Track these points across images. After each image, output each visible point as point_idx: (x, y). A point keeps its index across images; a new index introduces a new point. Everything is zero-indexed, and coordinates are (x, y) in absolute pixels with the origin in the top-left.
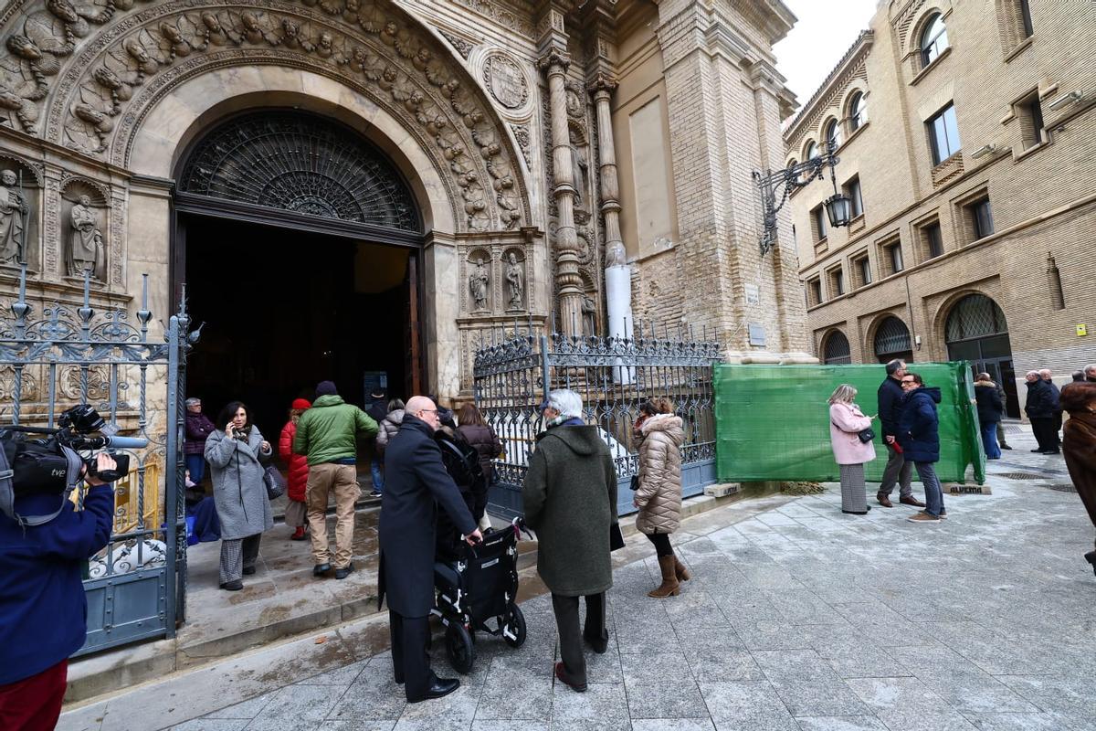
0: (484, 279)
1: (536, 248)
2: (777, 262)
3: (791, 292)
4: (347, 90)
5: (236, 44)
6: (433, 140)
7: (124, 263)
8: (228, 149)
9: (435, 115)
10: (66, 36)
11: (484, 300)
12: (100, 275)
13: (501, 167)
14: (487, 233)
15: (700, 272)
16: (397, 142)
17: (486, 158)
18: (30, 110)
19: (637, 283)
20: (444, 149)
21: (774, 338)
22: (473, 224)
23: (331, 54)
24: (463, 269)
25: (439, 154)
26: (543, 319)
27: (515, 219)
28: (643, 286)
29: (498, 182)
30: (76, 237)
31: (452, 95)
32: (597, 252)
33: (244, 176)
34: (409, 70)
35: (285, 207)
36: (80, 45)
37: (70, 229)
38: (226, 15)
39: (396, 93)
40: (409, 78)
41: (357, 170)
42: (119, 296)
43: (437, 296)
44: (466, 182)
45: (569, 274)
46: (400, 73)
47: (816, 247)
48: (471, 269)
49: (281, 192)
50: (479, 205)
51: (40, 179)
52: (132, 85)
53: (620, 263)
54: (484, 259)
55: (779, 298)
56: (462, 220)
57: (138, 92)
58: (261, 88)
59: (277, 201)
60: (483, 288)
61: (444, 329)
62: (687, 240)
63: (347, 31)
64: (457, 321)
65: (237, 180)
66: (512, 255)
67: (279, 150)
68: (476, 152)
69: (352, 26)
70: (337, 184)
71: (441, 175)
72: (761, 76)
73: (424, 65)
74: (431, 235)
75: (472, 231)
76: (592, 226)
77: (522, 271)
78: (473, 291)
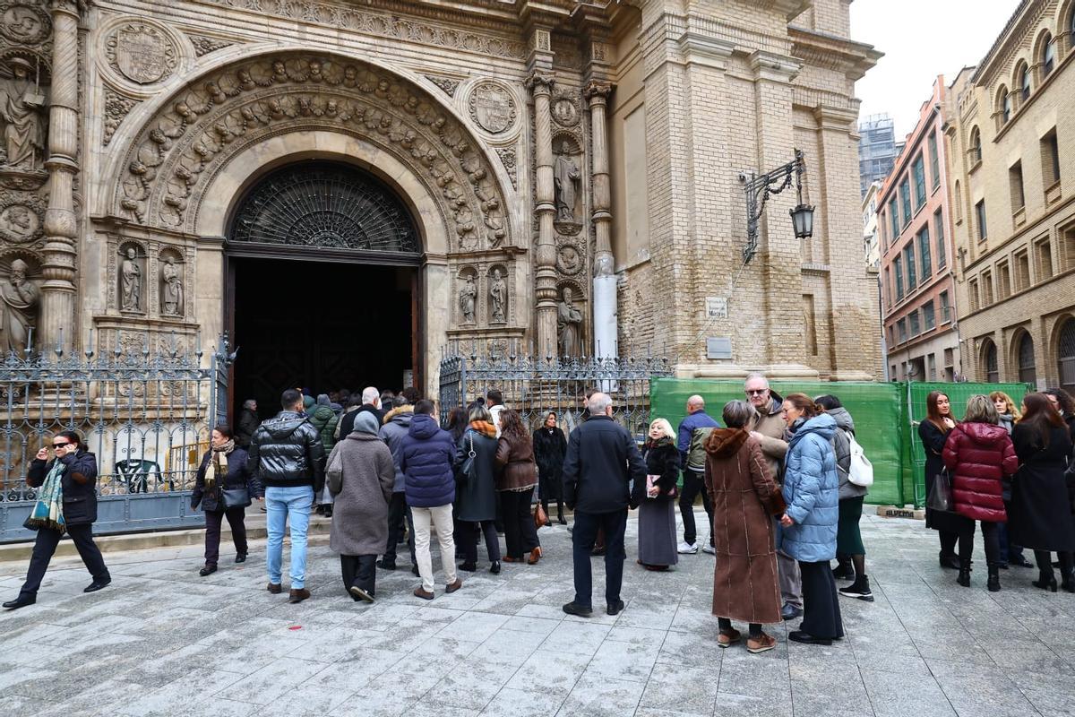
0: (472, 294)
1: (518, 264)
2: (767, 268)
3: (784, 300)
4: (351, 140)
5: (265, 124)
6: (426, 171)
7: (194, 301)
8: (263, 202)
9: (427, 150)
10: (159, 152)
11: (472, 314)
12: (180, 311)
13: (488, 190)
14: (475, 252)
16: (395, 177)
17: (473, 183)
18: (142, 207)
19: (624, 293)
20: (437, 178)
21: (759, 349)
22: (464, 243)
23: (337, 114)
24: (454, 286)
25: (433, 184)
26: (523, 331)
27: (500, 238)
28: (630, 295)
29: (485, 204)
30: (167, 286)
31: (440, 131)
32: (587, 262)
33: (275, 222)
34: (402, 116)
35: (305, 243)
36: (167, 155)
37: (163, 282)
38: (257, 105)
39: (392, 135)
40: (402, 122)
42: (192, 325)
43: (429, 311)
44: (456, 206)
45: (544, 289)
46: (394, 119)
49: (303, 231)
50: (469, 226)
51: (147, 252)
52: (197, 173)
53: (606, 273)
55: (767, 307)
56: (453, 241)
57: (202, 176)
58: (284, 153)
59: (300, 239)
60: (471, 302)
61: (435, 340)
63: (348, 94)
64: (447, 332)
65: (270, 226)
66: (497, 271)
67: (301, 196)
68: (465, 178)
69: (352, 90)
70: (347, 218)
71: (435, 201)
72: (760, 66)
73: (413, 110)
74: (425, 258)
75: (462, 250)
76: (584, 234)
77: (504, 286)
78: (463, 305)
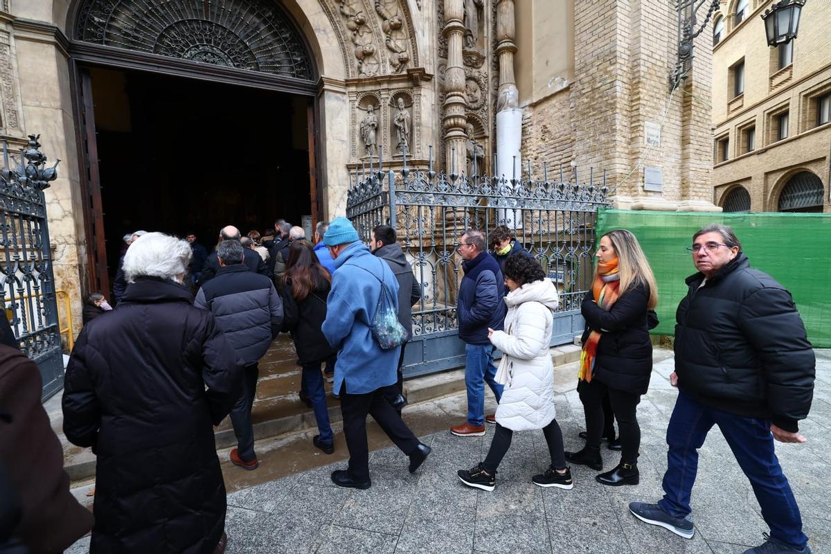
0: (373, 125)
1: (423, 92)
2: (687, 99)
3: (700, 134)
7: (19, 107)
11: (373, 146)
13: (390, 6)
14: (376, 78)
15: (594, 110)
19: (529, 128)
21: (674, 184)
22: (364, 69)
24: (354, 116)
26: (427, 163)
27: (404, 62)
28: (534, 131)
29: (386, 22)
32: (489, 97)
33: (138, 25)
41: (252, 19)
42: (16, 139)
43: (328, 143)
44: (354, 25)
45: (454, 117)
47: (729, 104)
48: (362, 116)
49: (176, 42)
50: (368, 49)
53: (512, 106)
54: (374, 106)
55: (685, 141)
56: (352, 66)
59: (172, 50)
60: (372, 134)
61: (335, 174)
62: (582, 76)
64: (347, 165)
65: (133, 29)
66: (400, 100)
70: (230, 33)
71: (331, 20)
74: (322, 83)
75: (362, 76)
76: (486, 69)
77: (409, 116)
78: (363, 137)
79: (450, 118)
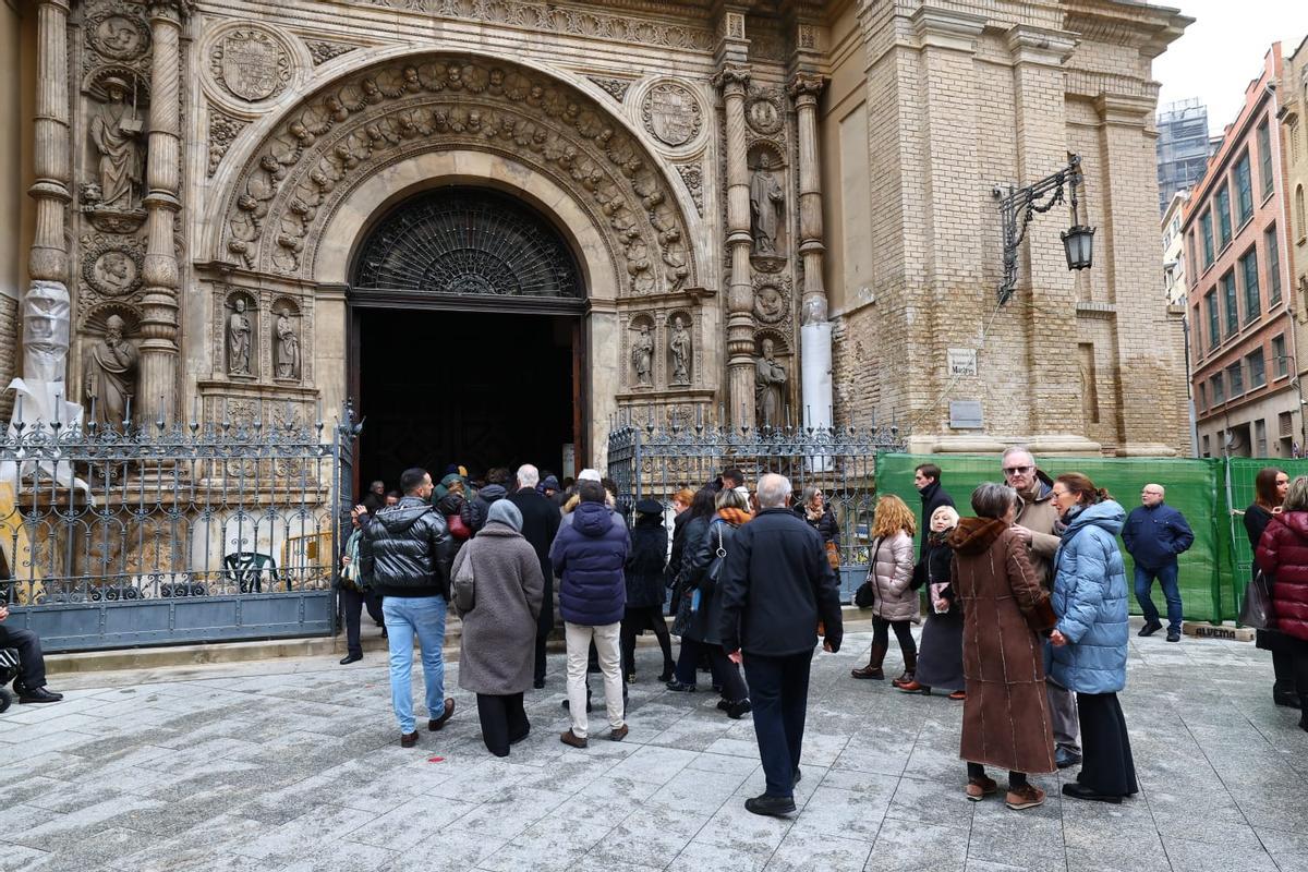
0: (647, 349)
1: (705, 310)
2: (1029, 310)
4: (497, 159)
5: (395, 144)
6: (590, 195)
7: (314, 361)
8: (393, 239)
9: (591, 169)
10: (271, 183)
11: (647, 374)
12: (296, 373)
13: (667, 218)
14: (651, 296)
16: (550, 204)
17: (648, 209)
18: (251, 250)
19: (841, 344)
22: (637, 285)
23: (480, 129)
24: (625, 338)
25: (599, 212)
26: (711, 394)
27: (682, 277)
28: (849, 347)
29: (662, 235)
30: (281, 346)
31: (607, 145)
33: (407, 263)
34: (559, 128)
35: (443, 289)
36: (280, 186)
37: (277, 339)
38: (385, 122)
39: (547, 152)
40: (560, 136)
41: (516, 239)
43: (594, 371)
45: (737, 342)
46: (550, 132)
48: (634, 338)
49: (440, 274)
50: (641, 264)
51: (258, 303)
52: (315, 206)
53: (816, 320)
54: (648, 327)
56: (624, 282)
57: (320, 210)
58: (418, 179)
59: (436, 284)
60: (646, 359)
61: (601, 407)
62: (881, 294)
63: (493, 104)
64: (616, 396)
65: (400, 268)
66: (678, 320)
67: (437, 231)
68: (638, 204)
69: (498, 98)
70: (493, 257)
71: (601, 233)
73: (573, 120)
74: (589, 304)
75: (635, 294)
76: (789, 271)
77: (688, 339)
78: (636, 363)
79: (732, 342)
